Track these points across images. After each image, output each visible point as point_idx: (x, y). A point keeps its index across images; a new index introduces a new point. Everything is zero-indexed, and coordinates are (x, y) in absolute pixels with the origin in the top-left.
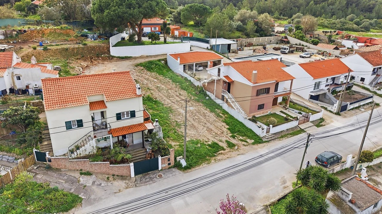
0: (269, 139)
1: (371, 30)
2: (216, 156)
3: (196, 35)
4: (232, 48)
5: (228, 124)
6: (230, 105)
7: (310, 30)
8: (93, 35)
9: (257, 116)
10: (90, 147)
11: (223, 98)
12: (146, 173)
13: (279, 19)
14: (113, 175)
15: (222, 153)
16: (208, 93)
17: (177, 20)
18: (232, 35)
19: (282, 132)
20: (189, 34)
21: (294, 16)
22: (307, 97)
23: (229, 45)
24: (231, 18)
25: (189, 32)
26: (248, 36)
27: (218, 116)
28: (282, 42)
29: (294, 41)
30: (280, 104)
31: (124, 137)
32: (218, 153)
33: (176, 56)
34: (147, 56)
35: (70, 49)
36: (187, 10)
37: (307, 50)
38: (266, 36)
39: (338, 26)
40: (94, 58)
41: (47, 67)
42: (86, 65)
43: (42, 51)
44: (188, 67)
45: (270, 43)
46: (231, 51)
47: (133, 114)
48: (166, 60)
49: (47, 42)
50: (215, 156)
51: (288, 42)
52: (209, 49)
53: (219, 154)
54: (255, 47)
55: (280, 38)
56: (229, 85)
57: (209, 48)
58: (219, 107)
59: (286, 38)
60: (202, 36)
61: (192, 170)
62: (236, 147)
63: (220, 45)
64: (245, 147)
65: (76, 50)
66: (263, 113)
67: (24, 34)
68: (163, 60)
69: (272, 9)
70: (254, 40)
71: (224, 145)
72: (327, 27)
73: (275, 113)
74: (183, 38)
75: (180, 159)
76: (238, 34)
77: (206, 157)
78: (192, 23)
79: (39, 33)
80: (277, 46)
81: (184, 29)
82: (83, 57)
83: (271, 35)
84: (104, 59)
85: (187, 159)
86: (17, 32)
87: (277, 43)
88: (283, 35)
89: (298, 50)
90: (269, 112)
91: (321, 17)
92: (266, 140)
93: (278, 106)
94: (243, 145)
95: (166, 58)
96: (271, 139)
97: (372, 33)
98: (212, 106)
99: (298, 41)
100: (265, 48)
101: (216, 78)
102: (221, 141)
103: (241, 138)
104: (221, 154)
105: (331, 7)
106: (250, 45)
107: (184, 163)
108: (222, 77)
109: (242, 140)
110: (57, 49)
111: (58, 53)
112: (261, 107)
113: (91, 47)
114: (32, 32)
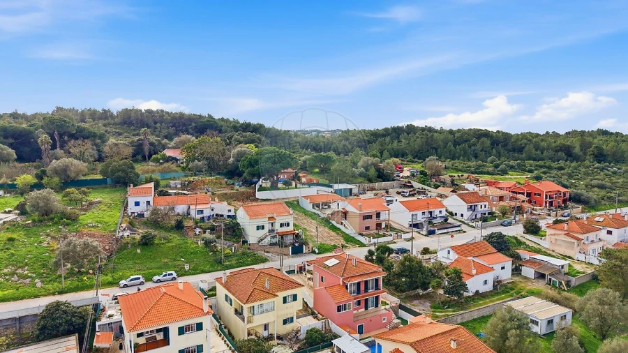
1: (510, 173)
2: (335, 250)
3: (321, 181)
4: (353, 192)
6: (346, 228)
7: (437, 174)
9: (364, 234)
10: (267, 240)
11: (342, 224)
12: (297, 253)
13: (413, 162)
16: (331, 221)
17: (304, 168)
18: (356, 181)
19: (380, 243)
20: (315, 181)
21: (427, 159)
22: (407, 226)
23: (351, 190)
24: (355, 164)
25: (315, 179)
26: (370, 181)
27: (338, 234)
28: (405, 186)
29: (417, 185)
30: (384, 228)
33: (306, 197)
36: (312, 159)
37: (429, 193)
38: (389, 181)
39: (472, 169)
40: (244, 200)
43: (211, 195)
44: (316, 205)
45: (393, 187)
46: (352, 195)
47: (288, 225)
48: (298, 201)
51: (412, 187)
54: (377, 192)
55: (404, 183)
56: (345, 214)
57: (333, 192)
58: (339, 229)
59: (409, 182)
60: (327, 182)
63: (342, 189)
69: (407, 151)
70: (377, 185)
72: (461, 171)
74: (310, 184)
75: (315, 249)
76: (361, 180)
77: (329, 250)
78: (317, 170)
80: (400, 190)
81: (310, 177)
83: (394, 180)
84: (252, 201)
85: (319, 249)
87: (401, 188)
88: (407, 180)
89: (419, 193)
90: (373, 232)
91: (459, 160)
94: (352, 247)
97: (510, 176)
98: (334, 228)
99: (420, 186)
100: (387, 193)
101: (336, 210)
103: (351, 244)
105: (473, 148)
106: (372, 189)
107: (317, 251)
108: (340, 209)
110: (221, 194)
112: (367, 228)
113: (242, 192)
114: (197, 181)
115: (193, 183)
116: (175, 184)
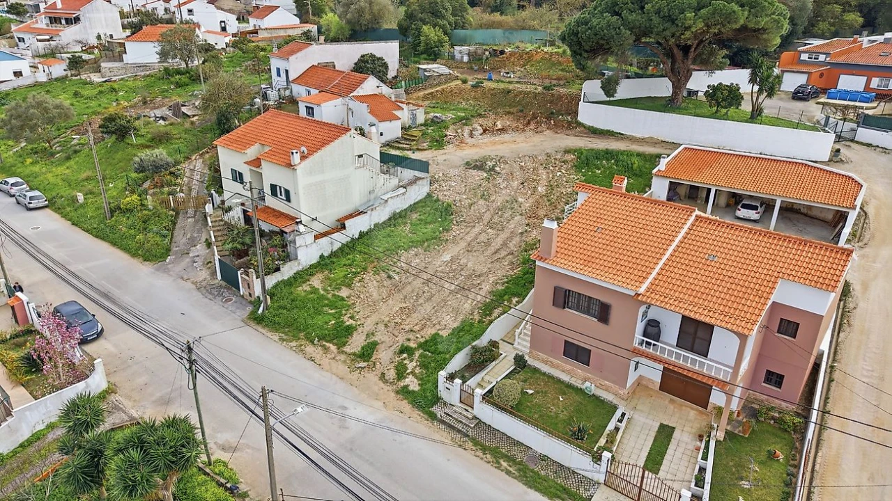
0: (448, 419)
5: (455, 331)
12: (231, 286)
15: (329, 348)
19: (518, 444)
34: (661, 143)
40: (538, 118)
41: (403, 109)
42: (501, 126)
49: (509, 75)
50: (312, 342)
53: (323, 346)
62: (363, 364)
64: (375, 380)
71: (356, 344)
77: (300, 330)
86: (490, 53)
90: (587, 385)
92: (439, 413)
94: (383, 374)
96: (454, 422)
102: (369, 335)
103: (412, 365)
104: (326, 349)
109: (400, 368)
112: (577, 355)
113: (553, 95)
114: (512, 54)
115: (501, 56)
116: (461, 53)
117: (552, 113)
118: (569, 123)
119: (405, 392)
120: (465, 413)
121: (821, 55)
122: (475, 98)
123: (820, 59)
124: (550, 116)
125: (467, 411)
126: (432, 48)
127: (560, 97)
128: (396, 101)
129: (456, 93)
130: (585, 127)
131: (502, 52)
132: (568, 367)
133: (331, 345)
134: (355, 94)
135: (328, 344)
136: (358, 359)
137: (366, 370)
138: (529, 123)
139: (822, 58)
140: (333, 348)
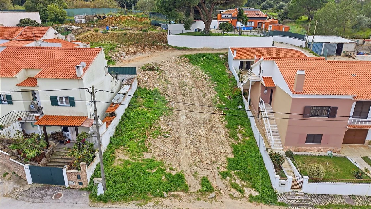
0: (293, 202)
2: (164, 197)
4: (344, 49)
5: (235, 152)
8: (166, 25)
9: (295, 153)
12: (48, 184)
14: (14, 173)
15: (179, 195)
16: (244, 100)
19: (335, 196)
20: (284, 28)
23: (340, 46)
25: (285, 26)
27: (233, 136)
31: (66, 129)
32: (172, 193)
33: (234, 50)
34: (209, 49)
35: (128, 34)
40: (148, 45)
41: (79, 45)
42: (132, 51)
43: (102, 34)
46: (342, 54)
48: (226, 55)
49: (116, 28)
50: (162, 196)
52: (303, 48)
53: (173, 195)
56: (272, 93)
57: (304, 46)
58: (246, 124)
61: (105, 206)
62: (213, 195)
63: (323, 43)
64: (230, 200)
65: (133, 36)
66: (318, 151)
67: (103, 20)
68: (223, 54)
71: (194, 184)
73: (345, 158)
75: (98, 182)
77: (146, 192)
79: (116, 19)
82: (137, 43)
84: (158, 48)
86: (97, 18)
90: (329, 152)
92: (285, 201)
93: (365, 147)
94: (230, 195)
95: (228, 53)
96: (298, 202)
98: (237, 120)
102: (195, 175)
103: (238, 181)
104: (177, 196)
108: (261, 78)
109: (235, 186)
110: (116, 33)
111: (116, 37)
113: (150, 34)
114: (110, 18)
115: (104, 19)
116: (79, 19)
117: (154, 42)
118: (164, 46)
119: (252, 199)
120: (298, 194)
121: (229, 15)
122: (108, 39)
123: (229, 17)
124: (153, 44)
125: (298, 192)
126: (59, 17)
127: (153, 35)
128: (72, 41)
129: (94, 37)
130: (173, 47)
131: (104, 17)
132: (308, 148)
133: (178, 192)
134: (43, 38)
135: (175, 193)
136: (207, 193)
137: (218, 197)
138: (144, 48)
139: (230, 16)
140: (182, 193)
